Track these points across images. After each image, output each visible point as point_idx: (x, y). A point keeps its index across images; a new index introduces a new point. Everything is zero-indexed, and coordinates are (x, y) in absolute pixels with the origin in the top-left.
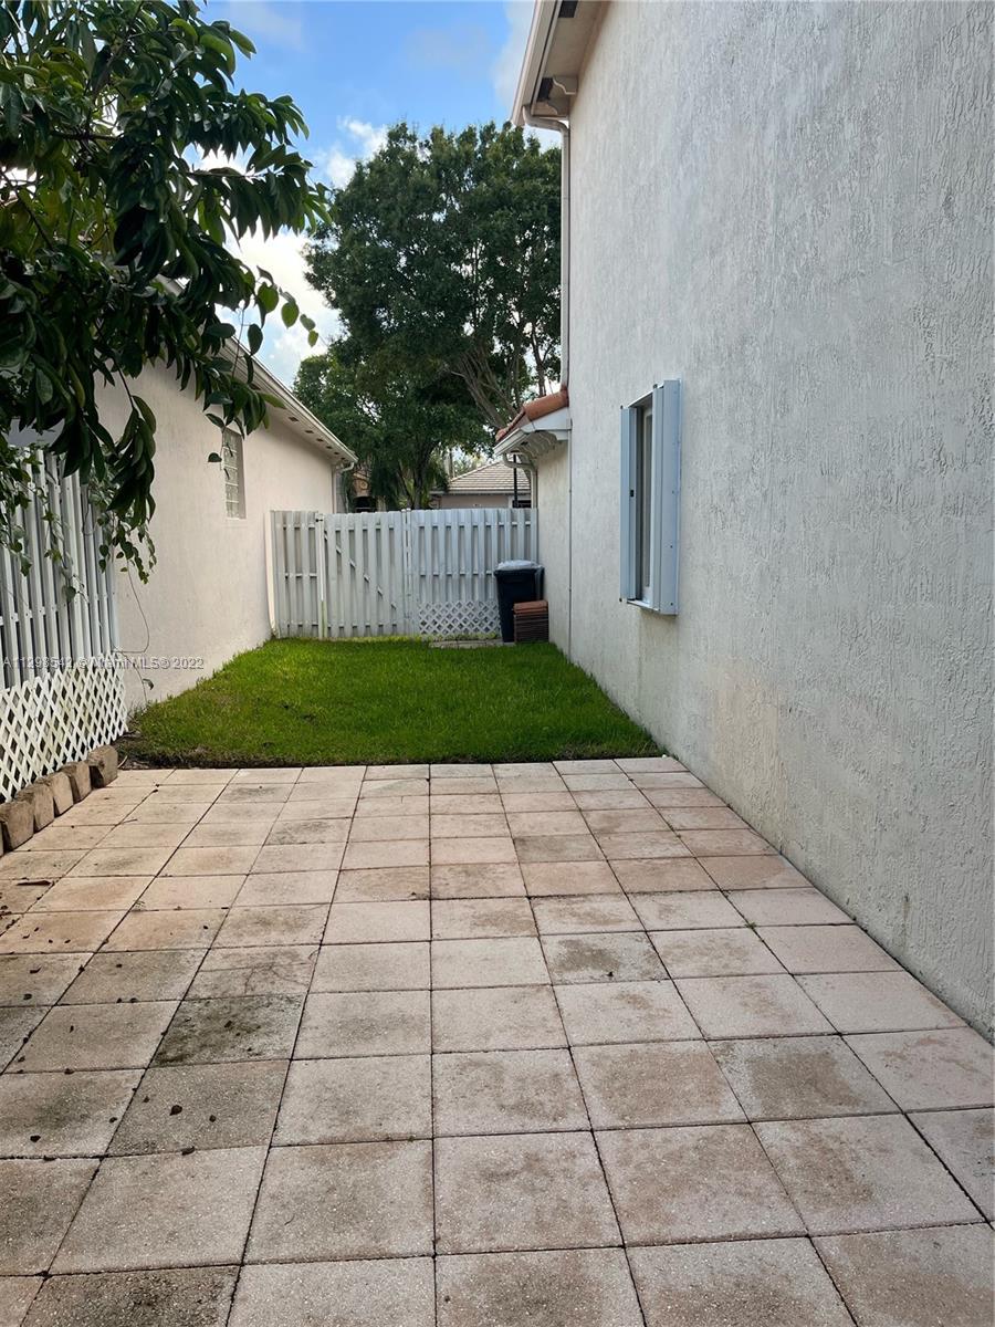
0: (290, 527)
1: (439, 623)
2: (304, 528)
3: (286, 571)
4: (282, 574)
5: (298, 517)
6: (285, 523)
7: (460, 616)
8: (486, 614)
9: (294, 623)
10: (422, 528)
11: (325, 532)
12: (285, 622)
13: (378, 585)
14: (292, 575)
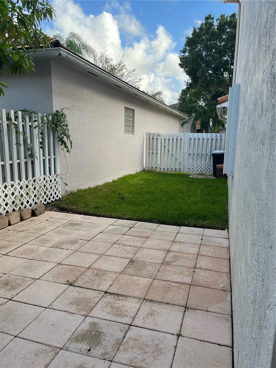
0: (151, 138)
1: (194, 169)
2: (155, 138)
3: (149, 151)
4: (148, 152)
5: (154, 135)
6: (150, 136)
7: (201, 167)
8: (209, 167)
9: (150, 166)
10: (191, 139)
11: (161, 139)
12: (148, 166)
13: (176, 156)
14: (151, 152)
